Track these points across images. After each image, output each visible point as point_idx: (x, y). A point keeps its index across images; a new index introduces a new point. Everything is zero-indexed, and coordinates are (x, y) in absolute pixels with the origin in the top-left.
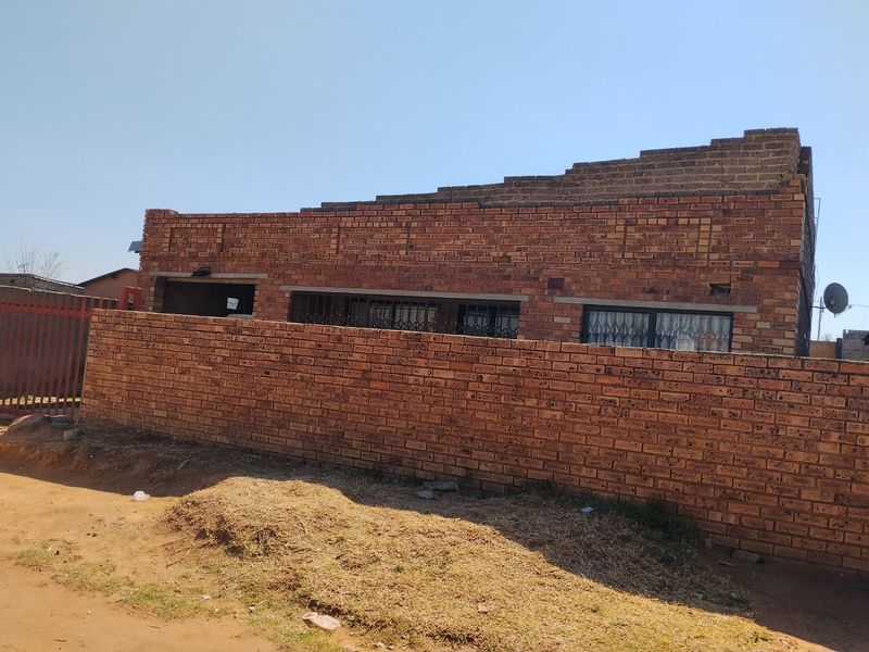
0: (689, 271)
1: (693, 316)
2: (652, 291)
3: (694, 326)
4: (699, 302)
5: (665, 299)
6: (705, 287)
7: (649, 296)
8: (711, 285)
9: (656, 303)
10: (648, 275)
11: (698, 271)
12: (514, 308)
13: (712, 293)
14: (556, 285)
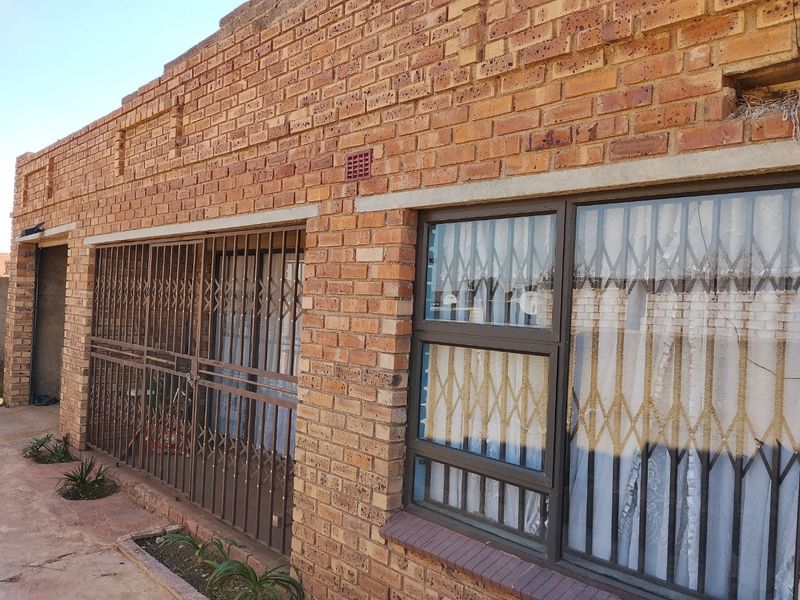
0: (654, 49)
1: (693, 202)
2: (550, 141)
3: (695, 240)
4: (688, 148)
5: (584, 159)
6: (707, 91)
7: (543, 157)
8: (730, 80)
9: (565, 174)
10: (540, 96)
11: (680, 40)
12: (291, 240)
13: (737, 105)
14: (360, 169)
